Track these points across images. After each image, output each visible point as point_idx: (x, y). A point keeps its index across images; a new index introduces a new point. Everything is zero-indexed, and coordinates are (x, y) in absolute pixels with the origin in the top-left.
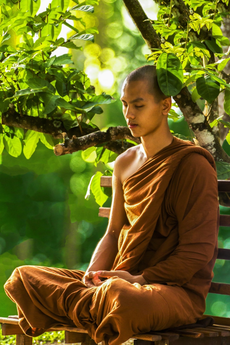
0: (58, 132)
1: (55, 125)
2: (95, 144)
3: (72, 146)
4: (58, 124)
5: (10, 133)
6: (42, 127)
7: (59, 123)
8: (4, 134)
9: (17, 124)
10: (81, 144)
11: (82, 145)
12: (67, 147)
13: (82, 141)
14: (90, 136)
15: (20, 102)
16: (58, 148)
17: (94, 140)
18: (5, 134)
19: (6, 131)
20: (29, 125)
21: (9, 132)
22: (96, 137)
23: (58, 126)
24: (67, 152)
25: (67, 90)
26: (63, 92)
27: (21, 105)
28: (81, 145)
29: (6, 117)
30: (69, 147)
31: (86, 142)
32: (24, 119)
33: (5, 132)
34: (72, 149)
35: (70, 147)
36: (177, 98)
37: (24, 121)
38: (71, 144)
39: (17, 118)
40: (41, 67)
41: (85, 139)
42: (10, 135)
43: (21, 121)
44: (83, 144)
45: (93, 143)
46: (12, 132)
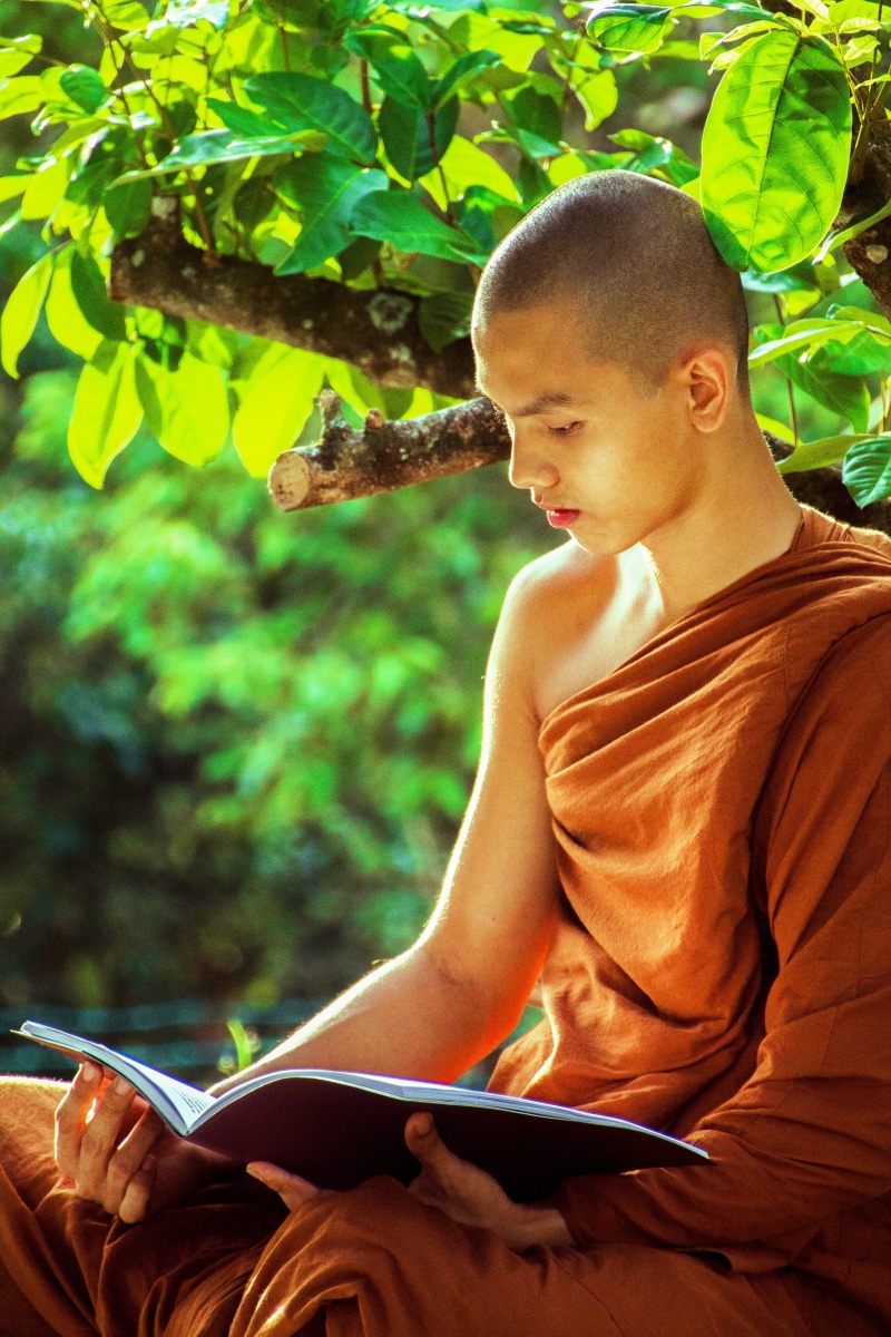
0: (389, 355)
1: (376, 318)
2: (480, 458)
3: (360, 461)
4: (391, 316)
5: (163, 342)
6: (308, 324)
7: (399, 309)
8: (132, 343)
9: (187, 304)
10: (404, 457)
11: (413, 461)
12: (333, 468)
13: (412, 440)
14: (456, 419)
15: (209, 191)
16: (286, 470)
17: (473, 440)
18: (141, 344)
19: (144, 331)
20: (244, 314)
21: (161, 339)
22: (487, 425)
23: (391, 326)
24: (331, 493)
25: (432, 145)
26: (414, 155)
27: (209, 207)
28: (406, 461)
29: (131, 263)
30: (341, 468)
31: (430, 446)
32: (224, 281)
33: (141, 337)
34: (358, 478)
35: (348, 470)
36: (870, 261)
37: (222, 287)
38: (354, 451)
39: (188, 272)
40: (332, 12)
41: (425, 430)
42: (165, 352)
43: (206, 287)
44: (416, 458)
45: (469, 453)
46: (171, 336)
